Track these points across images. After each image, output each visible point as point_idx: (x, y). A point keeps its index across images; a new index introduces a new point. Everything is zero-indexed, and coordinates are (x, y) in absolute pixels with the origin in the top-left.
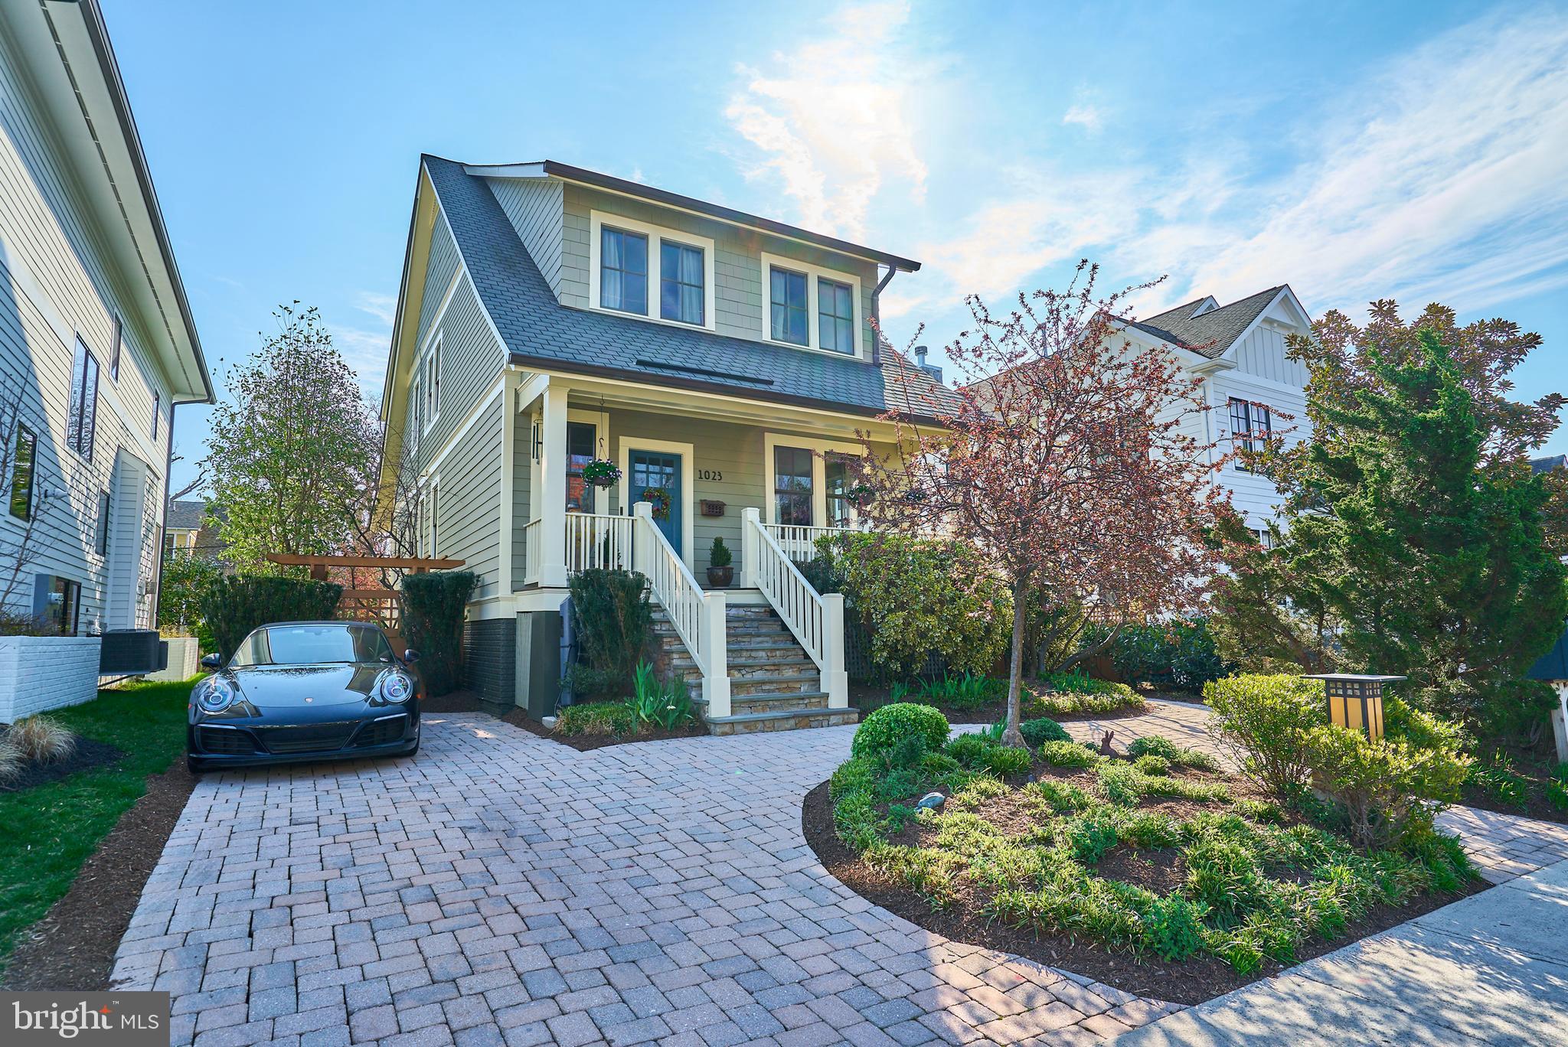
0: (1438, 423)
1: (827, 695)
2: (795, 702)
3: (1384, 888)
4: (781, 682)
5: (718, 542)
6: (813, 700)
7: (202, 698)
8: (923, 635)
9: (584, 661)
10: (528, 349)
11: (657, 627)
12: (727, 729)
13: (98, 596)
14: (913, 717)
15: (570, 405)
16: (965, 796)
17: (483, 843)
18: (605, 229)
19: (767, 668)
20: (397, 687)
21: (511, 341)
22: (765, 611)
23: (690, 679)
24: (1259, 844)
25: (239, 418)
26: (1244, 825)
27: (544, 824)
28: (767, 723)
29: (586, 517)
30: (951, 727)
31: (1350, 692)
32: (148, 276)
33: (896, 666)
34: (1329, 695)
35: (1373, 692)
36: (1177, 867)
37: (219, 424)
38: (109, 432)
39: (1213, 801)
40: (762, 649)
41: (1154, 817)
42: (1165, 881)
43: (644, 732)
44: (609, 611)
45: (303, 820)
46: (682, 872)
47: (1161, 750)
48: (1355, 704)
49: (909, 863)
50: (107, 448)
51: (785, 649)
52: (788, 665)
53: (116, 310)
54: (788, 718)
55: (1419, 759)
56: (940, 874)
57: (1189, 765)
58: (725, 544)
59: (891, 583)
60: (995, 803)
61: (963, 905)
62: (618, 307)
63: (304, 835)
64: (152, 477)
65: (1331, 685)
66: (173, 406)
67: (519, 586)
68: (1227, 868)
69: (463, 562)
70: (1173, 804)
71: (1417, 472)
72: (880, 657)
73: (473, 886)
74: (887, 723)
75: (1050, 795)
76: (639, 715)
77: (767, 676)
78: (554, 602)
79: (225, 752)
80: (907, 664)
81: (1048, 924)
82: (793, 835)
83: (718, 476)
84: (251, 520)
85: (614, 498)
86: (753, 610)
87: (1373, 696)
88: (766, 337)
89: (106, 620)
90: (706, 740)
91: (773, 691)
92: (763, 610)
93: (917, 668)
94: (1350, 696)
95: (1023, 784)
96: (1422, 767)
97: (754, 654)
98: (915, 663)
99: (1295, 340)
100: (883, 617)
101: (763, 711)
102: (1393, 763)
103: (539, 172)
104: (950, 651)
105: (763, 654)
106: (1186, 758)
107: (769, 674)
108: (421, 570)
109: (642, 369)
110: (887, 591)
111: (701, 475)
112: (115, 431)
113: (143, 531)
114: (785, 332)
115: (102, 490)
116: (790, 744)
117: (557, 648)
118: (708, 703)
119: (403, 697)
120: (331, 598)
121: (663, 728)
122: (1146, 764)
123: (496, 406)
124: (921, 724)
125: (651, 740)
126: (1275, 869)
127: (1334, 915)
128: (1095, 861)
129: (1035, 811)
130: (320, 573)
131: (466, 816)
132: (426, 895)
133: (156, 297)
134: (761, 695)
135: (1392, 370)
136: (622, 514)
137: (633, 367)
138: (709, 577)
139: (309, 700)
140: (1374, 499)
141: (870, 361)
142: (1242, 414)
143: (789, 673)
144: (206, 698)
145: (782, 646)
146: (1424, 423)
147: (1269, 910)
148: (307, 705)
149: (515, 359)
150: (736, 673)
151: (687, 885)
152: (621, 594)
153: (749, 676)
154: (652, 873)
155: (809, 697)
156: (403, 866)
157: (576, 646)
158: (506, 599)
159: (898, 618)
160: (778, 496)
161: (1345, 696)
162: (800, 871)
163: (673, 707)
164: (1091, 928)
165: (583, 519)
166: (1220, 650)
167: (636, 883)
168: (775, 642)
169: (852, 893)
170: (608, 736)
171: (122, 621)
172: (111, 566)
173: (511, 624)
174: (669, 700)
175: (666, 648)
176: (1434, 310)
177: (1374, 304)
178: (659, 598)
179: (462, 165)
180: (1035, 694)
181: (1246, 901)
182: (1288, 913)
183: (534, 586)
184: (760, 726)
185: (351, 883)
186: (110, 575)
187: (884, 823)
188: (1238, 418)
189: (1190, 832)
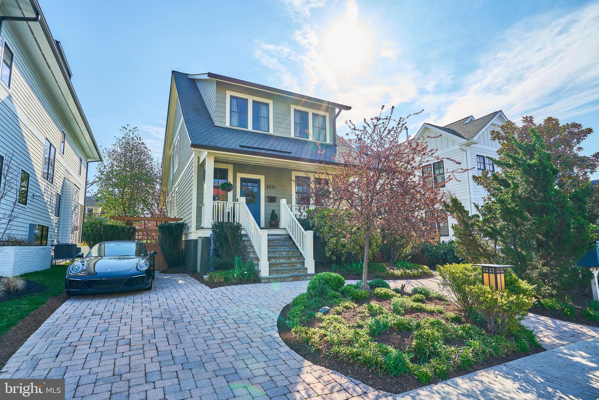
0: (535, 165)
1: (307, 269)
2: (294, 271)
3: (494, 350)
4: (290, 263)
5: (273, 211)
6: (301, 270)
7: (71, 269)
8: (344, 246)
9: (218, 255)
10: (199, 142)
11: (246, 243)
12: (266, 281)
13: (56, 231)
14: (328, 278)
15: (215, 161)
16: (338, 308)
17: (158, 323)
18: (232, 97)
19: (285, 258)
20: (143, 265)
21: (193, 139)
22: (288, 237)
23: (255, 262)
24: (445, 331)
25: (107, 167)
26: (442, 323)
27: (183, 316)
28: (282, 279)
29: (221, 203)
30: (346, 281)
31: (490, 271)
32: (74, 117)
33: (334, 258)
34: (483, 272)
35: (500, 272)
36: (410, 339)
37: (100, 169)
38: (60, 173)
39: (436, 313)
40: (284, 251)
41: (407, 318)
42: (404, 344)
43: (236, 282)
44: (226, 238)
45: (97, 314)
46: (225, 335)
47: (423, 292)
48: (492, 276)
49: (307, 334)
50: (59, 178)
51: (293, 251)
52: (293, 257)
53: (63, 129)
54: (290, 277)
55: (511, 299)
56: (316, 338)
57: (435, 298)
58: (275, 212)
59: (331, 227)
60: (349, 311)
61: (321, 351)
62: (237, 126)
63: (94, 319)
64: (77, 188)
65: (484, 269)
66: (88, 163)
67: (199, 227)
68: (428, 340)
69: (182, 219)
70: (419, 314)
71: (528, 185)
72: (328, 254)
73: (146, 339)
74: (319, 280)
75: (370, 309)
76: (234, 276)
77: (286, 261)
78: (208, 233)
79: (78, 289)
80: (339, 257)
81: (349, 359)
82: (273, 321)
83: (274, 187)
84: (112, 204)
85: (235, 195)
86: (283, 236)
87: (500, 273)
88: (292, 136)
89: (60, 240)
90: (258, 285)
91: (287, 267)
92: (287, 236)
93: (343, 259)
94: (491, 273)
95: (362, 304)
96: (512, 302)
97: (281, 253)
98: (342, 257)
99: (494, 133)
100: (329, 240)
101: (282, 274)
102: (499, 300)
103: (206, 77)
104: (355, 252)
105: (284, 253)
106: (435, 295)
107: (286, 260)
108: (166, 222)
109: (241, 149)
110: (330, 229)
111: (267, 187)
112: (63, 172)
113: (73, 208)
114: (300, 133)
115: (57, 193)
116: (288, 287)
117: (209, 250)
118: (260, 271)
119: (145, 268)
120: (132, 232)
121: (242, 281)
122: (415, 297)
123: (192, 163)
124: (331, 280)
125: (238, 284)
126: (448, 341)
127: (468, 360)
128: (377, 335)
129: (362, 315)
130: (129, 223)
131: (157, 313)
132: (127, 343)
133: (78, 124)
134: (282, 268)
135: (520, 144)
136: (237, 201)
137: (238, 148)
138: (270, 224)
139: (109, 270)
140: (512, 195)
141: (332, 144)
142: (482, 161)
143: (294, 260)
144: (72, 269)
145: (292, 250)
146: (529, 165)
147: (440, 357)
148: (108, 272)
149: (193, 146)
150: (273, 260)
151: (225, 340)
152: (230, 231)
153: (278, 261)
154: (214, 335)
155: (300, 269)
156: (125, 331)
157: (215, 250)
158: (194, 232)
159: (334, 240)
160: (297, 194)
161: (489, 273)
162: (269, 336)
163: (246, 272)
164: (364, 362)
165: (220, 203)
166: (457, 253)
167: (206, 339)
168: (290, 248)
169: (285, 344)
170: (222, 283)
171: (65, 240)
172: (61, 221)
173: (196, 241)
174: (245, 270)
175: (248, 250)
176: (550, 119)
177: (524, 118)
178: (247, 232)
179: (187, 74)
180: (388, 269)
181: (432, 353)
182: (448, 358)
183: (202, 228)
184: (279, 280)
185: (102, 338)
186: (61, 223)
187: (304, 318)
188: (480, 163)
189: (419, 325)
